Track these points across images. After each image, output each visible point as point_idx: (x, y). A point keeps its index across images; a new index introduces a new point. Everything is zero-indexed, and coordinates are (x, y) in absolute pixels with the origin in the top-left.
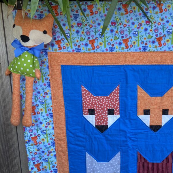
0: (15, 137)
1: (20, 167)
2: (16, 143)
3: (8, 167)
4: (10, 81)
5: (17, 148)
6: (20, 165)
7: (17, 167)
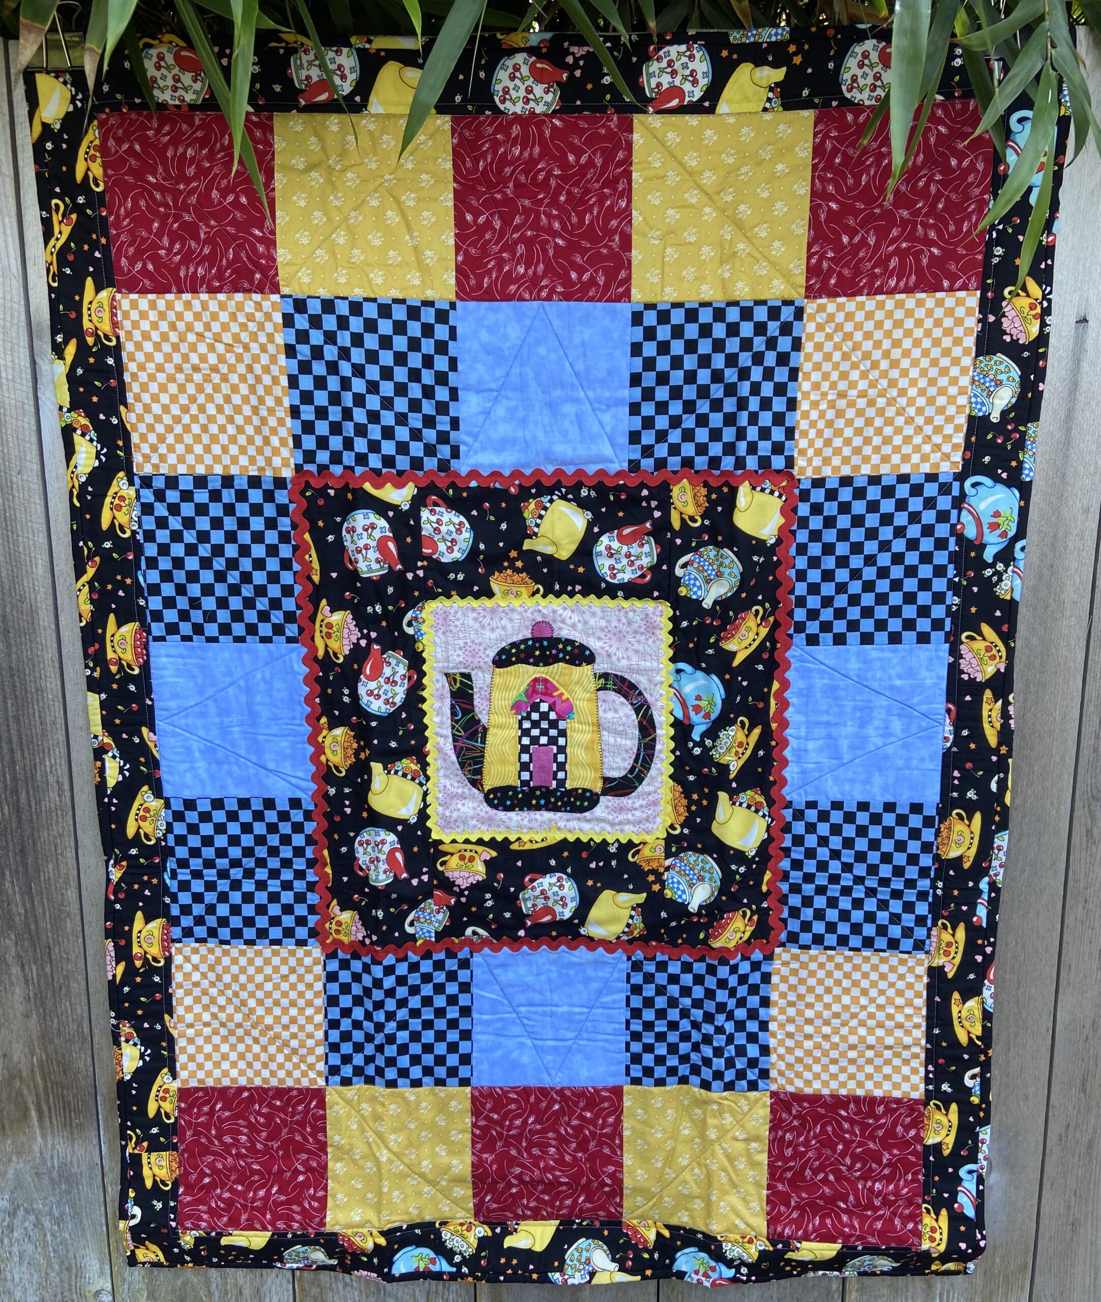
0: (51, 653)
1: (68, 794)
2: (53, 684)
3: (15, 792)
4: (31, 395)
5: (58, 705)
6: (66, 787)
7: (53, 795)
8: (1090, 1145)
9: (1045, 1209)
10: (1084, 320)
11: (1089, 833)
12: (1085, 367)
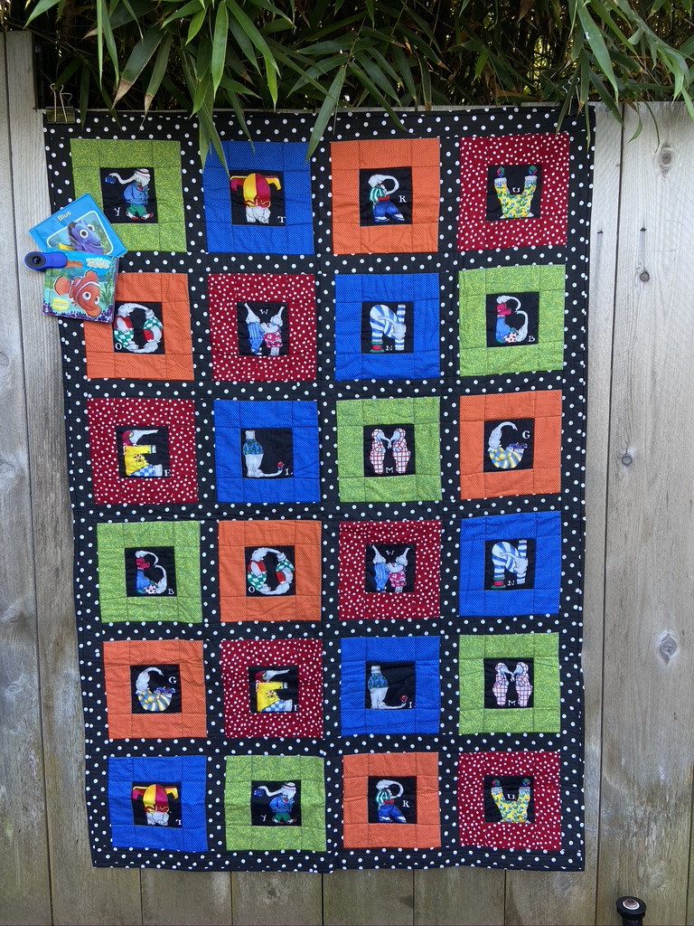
8: (627, 636)
9: (606, 670)
10: (602, 232)
11: (617, 475)
12: (603, 253)
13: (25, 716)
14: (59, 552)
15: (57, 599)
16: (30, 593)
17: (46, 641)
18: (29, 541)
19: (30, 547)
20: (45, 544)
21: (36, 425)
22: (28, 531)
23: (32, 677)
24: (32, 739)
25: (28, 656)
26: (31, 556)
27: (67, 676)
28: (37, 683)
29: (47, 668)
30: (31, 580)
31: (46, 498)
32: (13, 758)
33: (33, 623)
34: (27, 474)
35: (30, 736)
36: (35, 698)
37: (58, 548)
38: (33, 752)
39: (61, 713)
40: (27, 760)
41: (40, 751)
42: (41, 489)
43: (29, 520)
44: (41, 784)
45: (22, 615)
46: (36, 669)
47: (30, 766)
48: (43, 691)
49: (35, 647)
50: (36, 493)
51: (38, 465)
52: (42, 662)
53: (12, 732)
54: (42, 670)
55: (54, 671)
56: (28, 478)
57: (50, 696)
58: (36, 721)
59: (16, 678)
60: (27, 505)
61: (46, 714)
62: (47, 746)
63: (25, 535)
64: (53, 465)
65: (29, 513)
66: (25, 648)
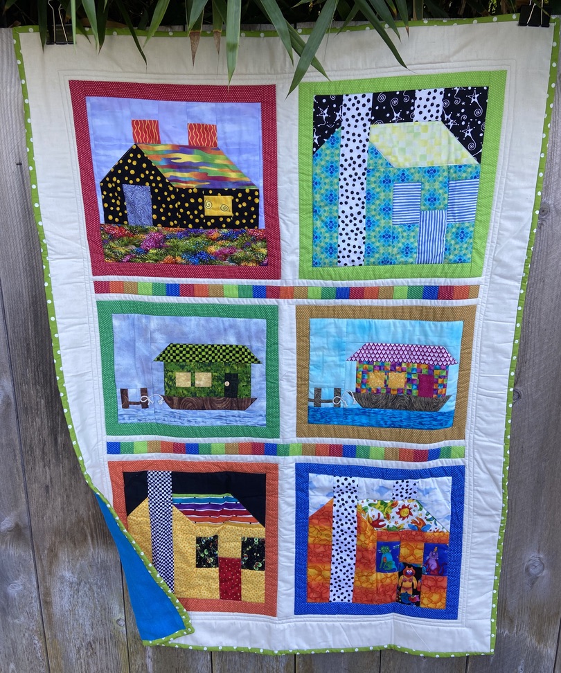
13: (27, 609)
14: (48, 471)
15: (49, 513)
16: (23, 507)
17: (41, 548)
18: (19, 461)
19: (20, 466)
20: (34, 464)
21: (18, 355)
22: (17, 452)
23: (30, 577)
24: (34, 627)
25: (25, 560)
26: (21, 474)
27: (62, 577)
28: (35, 583)
29: (43, 571)
30: (23, 495)
31: (32, 422)
32: (19, 642)
33: (27, 532)
34: (13, 401)
35: (33, 626)
36: (35, 594)
37: (47, 468)
38: (36, 638)
39: (59, 608)
40: (31, 643)
41: (42, 637)
42: (27, 414)
43: (17, 442)
44: (45, 663)
45: (17, 525)
46: (34, 571)
47: (35, 649)
48: (41, 589)
49: (31, 553)
50: (23, 417)
51: (22, 392)
52: (39, 566)
53: (16, 621)
54: (39, 571)
55: (50, 574)
56: (13, 404)
57: (48, 593)
58: (37, 613)
59: (17, 578)
60: (15, 429)
61: (45, 608)
62: (48, 634)
63: (15, 456)
64: (37, 392)
65: (17, 436)
66: (23, 554)
